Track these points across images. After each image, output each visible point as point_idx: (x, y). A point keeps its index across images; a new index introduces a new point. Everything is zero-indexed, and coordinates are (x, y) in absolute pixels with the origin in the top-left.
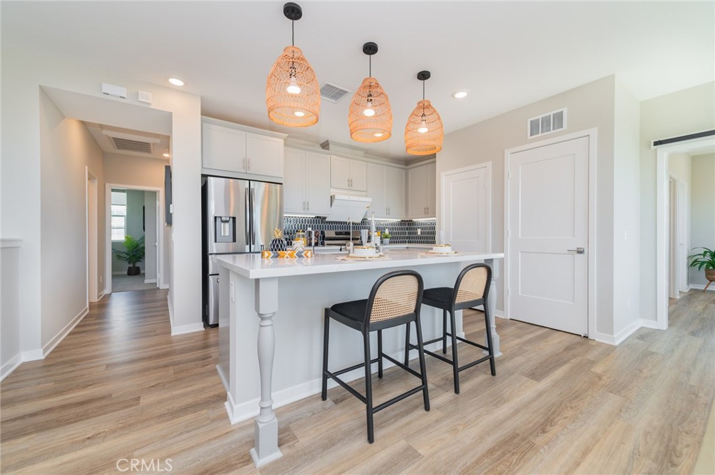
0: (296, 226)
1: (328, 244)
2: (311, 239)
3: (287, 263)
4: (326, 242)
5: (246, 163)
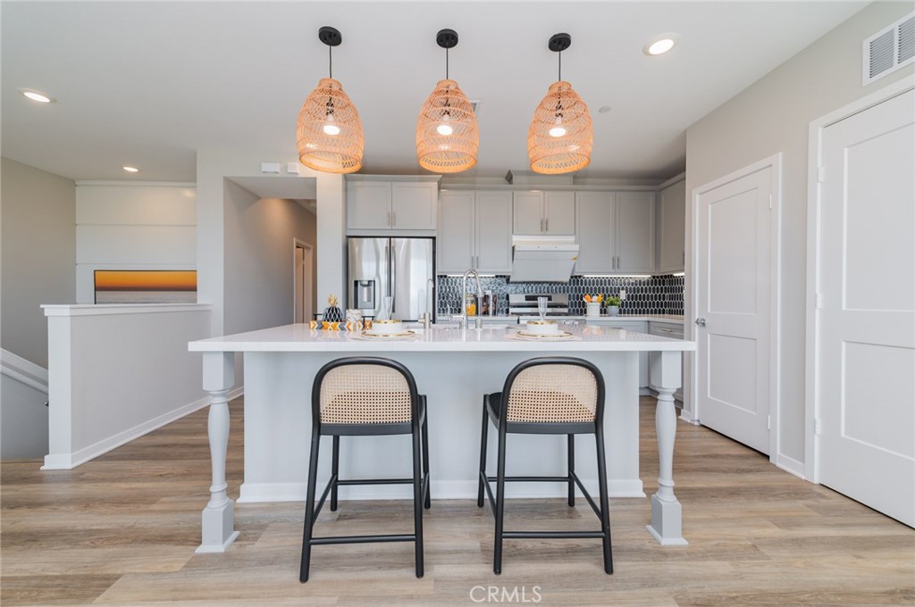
1: (513, 314)
2: (488, 306)
3: (331, 336)
4: (511, 310)
5: (392, 218)
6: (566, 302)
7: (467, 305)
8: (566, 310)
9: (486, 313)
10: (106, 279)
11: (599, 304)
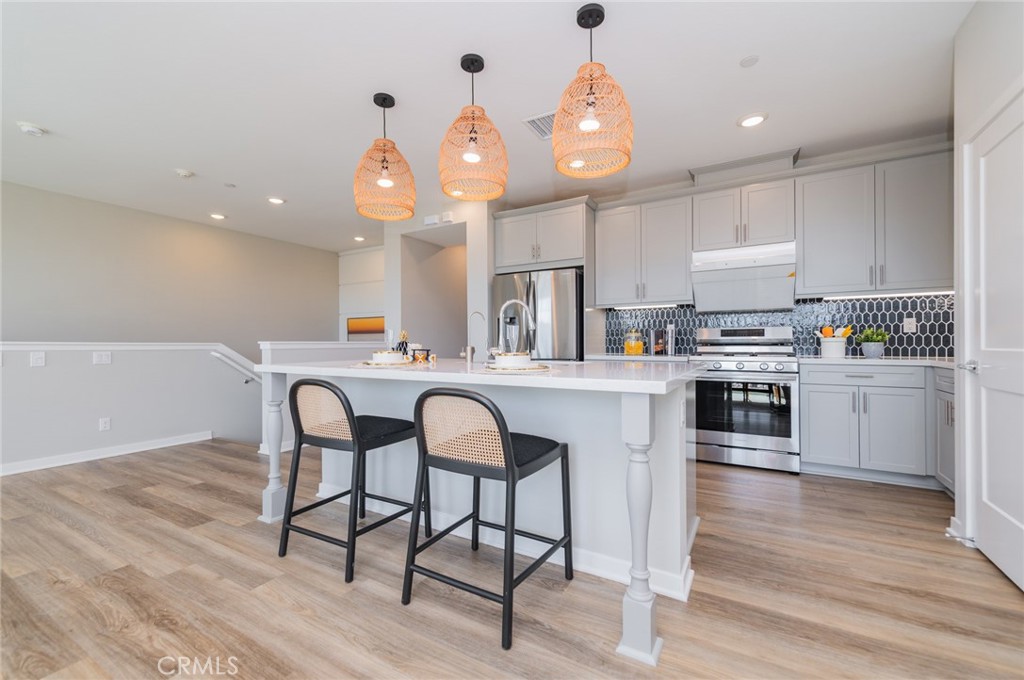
0: (646, 324)
2: (666, 343)
5: (536, 251)
6: (790, 336)
7: (633, 342)
8: (790, 349)
9: (662, 352)
10: (356, 325)
11: (845, 340)
